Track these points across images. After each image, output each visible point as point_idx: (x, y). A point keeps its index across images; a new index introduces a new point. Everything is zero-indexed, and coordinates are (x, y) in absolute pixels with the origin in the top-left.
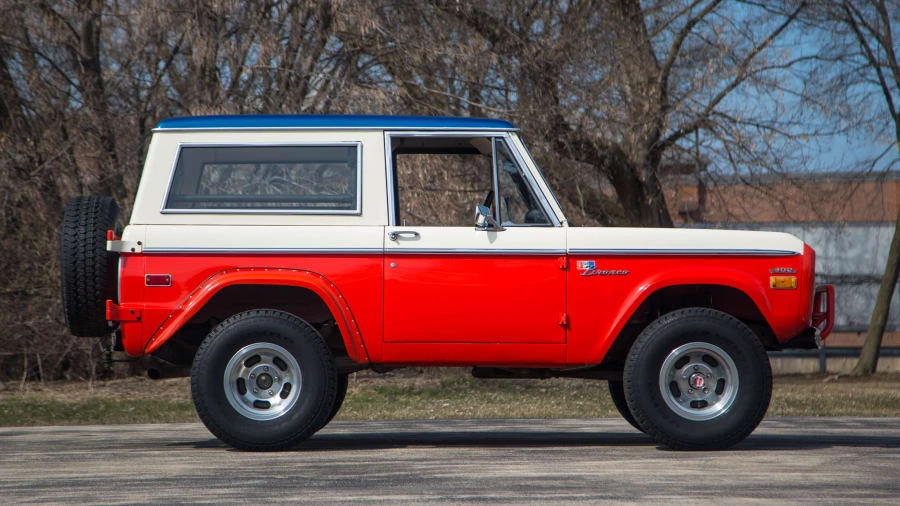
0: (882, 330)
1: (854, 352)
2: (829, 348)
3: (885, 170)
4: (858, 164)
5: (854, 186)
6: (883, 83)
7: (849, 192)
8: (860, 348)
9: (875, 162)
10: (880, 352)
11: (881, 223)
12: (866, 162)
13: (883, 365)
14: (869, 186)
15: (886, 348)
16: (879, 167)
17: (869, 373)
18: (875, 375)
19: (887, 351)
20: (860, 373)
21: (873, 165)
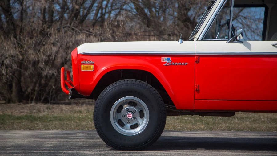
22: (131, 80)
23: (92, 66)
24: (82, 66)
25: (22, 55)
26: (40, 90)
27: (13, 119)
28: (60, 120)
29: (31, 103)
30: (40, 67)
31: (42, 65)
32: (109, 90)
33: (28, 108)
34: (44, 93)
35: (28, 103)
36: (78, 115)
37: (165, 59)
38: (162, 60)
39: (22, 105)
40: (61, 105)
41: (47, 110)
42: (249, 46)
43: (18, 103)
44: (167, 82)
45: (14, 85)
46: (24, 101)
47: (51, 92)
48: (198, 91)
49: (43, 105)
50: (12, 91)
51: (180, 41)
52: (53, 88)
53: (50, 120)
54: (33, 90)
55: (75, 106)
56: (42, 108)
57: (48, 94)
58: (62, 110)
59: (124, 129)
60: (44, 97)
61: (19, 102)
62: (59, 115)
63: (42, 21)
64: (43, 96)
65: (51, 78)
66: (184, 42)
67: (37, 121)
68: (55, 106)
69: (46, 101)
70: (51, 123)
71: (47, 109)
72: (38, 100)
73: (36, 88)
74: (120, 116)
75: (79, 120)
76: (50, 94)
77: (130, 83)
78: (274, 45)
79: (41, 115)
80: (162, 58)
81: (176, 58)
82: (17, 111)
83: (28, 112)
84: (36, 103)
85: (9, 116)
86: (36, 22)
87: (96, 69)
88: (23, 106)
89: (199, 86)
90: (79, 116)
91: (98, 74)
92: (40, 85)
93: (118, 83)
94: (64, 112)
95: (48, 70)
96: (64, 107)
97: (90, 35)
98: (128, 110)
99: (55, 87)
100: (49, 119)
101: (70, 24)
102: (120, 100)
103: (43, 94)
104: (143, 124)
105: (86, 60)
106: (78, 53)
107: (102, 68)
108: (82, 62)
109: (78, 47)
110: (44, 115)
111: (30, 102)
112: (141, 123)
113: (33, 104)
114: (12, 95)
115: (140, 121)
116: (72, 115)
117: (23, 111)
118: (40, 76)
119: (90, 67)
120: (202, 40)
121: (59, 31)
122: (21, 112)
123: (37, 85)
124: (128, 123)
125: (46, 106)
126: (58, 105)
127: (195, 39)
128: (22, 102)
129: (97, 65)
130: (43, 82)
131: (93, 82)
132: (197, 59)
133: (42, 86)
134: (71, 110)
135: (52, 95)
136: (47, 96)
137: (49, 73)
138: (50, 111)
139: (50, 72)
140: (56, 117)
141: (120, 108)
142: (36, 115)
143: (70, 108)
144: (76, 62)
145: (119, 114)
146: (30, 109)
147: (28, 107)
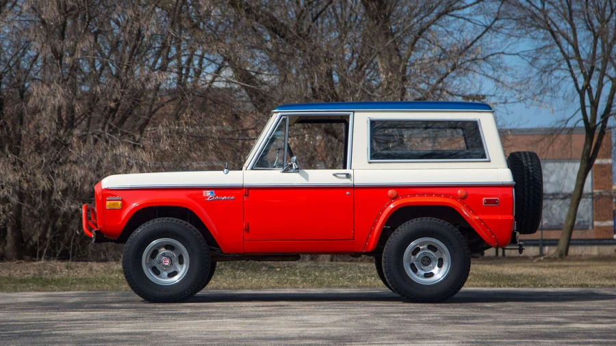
0: (572, 228)
1: (554, 243)
2: (545, 240)
3: (573, 126)
4: (557, 122)
5: (555, 136)
6: (571, 71)
7: (551, 140)
8: (558, 240)
9: (568, 121)
10: (570, 242)
11: (570, 160)
12: (562, 121)
13: (573, 251)
14: (563, 137)
15: (573, 240)
16: (570, 124)
17: (564, 255)
18: (567, 257)
19: (575, 242)
20: (557, 256)
21: (566, 123)
22: (167, 218)
23: (120, 203)
24: (108, 203)
25: (28, 182)
26: (54, 238)
27: (13, 283)
28: (87, 282)
29: (40, 260)
30: (55, 200)
31: (58, 196)
32: (140, 231)
33: (35, 268)
34: (60, 242)
35: (35, 261)
36: (117, 275)
37: (208, 193)
38: (204, 195)
39: (24, 264)
40: (90, 263)
41: (66, 270)
42: (306, 177)
43: (17, 261)
44: (210, 220)
45: (9, 230)
46: (28, 258)
47: (72, 240)
48: (247, 230)
49: (59, 263)
50: (6, 242)
51: (225, 170)
52: (76, 234)
53: (72, 284)
54: (43, 237)
55: (114, 263)
56: (58, 267)
57: (68, 244)
58: (91, 269)
59: (161, 277)
60: (61, 249)
61: (19, 259)
62: (86, 276)
63: (57, 124)
64: (59, 248)
65: (73, 216)
66: (230, 172)
67: (51, 284)
68: (80, 264)
69: (64, 257)
70: (73, 286)
71: (67, 268)
72: (51, 255)
73: (48, 235)
74: (155, 263)
75: (117, 283)
76: (72, 244)
77: (165, 223)
78: (334, 175)
79: (57, 277)
80: (204, 192)
81: (222, 192)
82: (18, 272)
83: (37, 273)
84: (48, 259)
85: (7, 278)
86: (47, 126)
87: (124, 205)
88: (27, 265)
89: (248, 224)
90: (118, 277)
91: (126, 212)
92: (54, 229)
93: (151, 222)
94: (95, 272)
95: (68, 204)
96: (95, 265)
97: (134, 146)
98: (164, 255)
99: (79, 231)
100: (70, 282)
101: (103, 129)
102: (154, 242)
103: (59, 245)
104: (182, 271)
105: (112, 195)
106: (103, 188)
107: (132, 204)
108: (107, 199)
109: (102, 181)
110: (62, 278)
111: (38, 258)
112: (179, 269)
113: (42, 262)
114: (6, 248)
115: (179, 267)
116: (107, 276)
117: (27, 272)
118: (54, 214)
119: (117, 204)
120: (252, 169)
121: (85, 141)
122: (24, 274)
123: (49, 230)
124: (165, 270)
125: (64, 264)
126: (85, 263)
127: (244, 168)
128: (23, 259)
129: (125, 200)
130: (59, 223)
131: (120, 223)
132: (245, 192)
133: (58, 231)
134: (106, 269)
135: (74, 246)
136: (66, 248)
137: (70, 209)
138: (71, 271)
139: (73, 207)
140: (81, 279)
141: (154, 253)
142: (49, 277)
143: (105, 267)
144: (100, 198)
145: (153, 261)
146: (38, 270)
147: (34, 266)
